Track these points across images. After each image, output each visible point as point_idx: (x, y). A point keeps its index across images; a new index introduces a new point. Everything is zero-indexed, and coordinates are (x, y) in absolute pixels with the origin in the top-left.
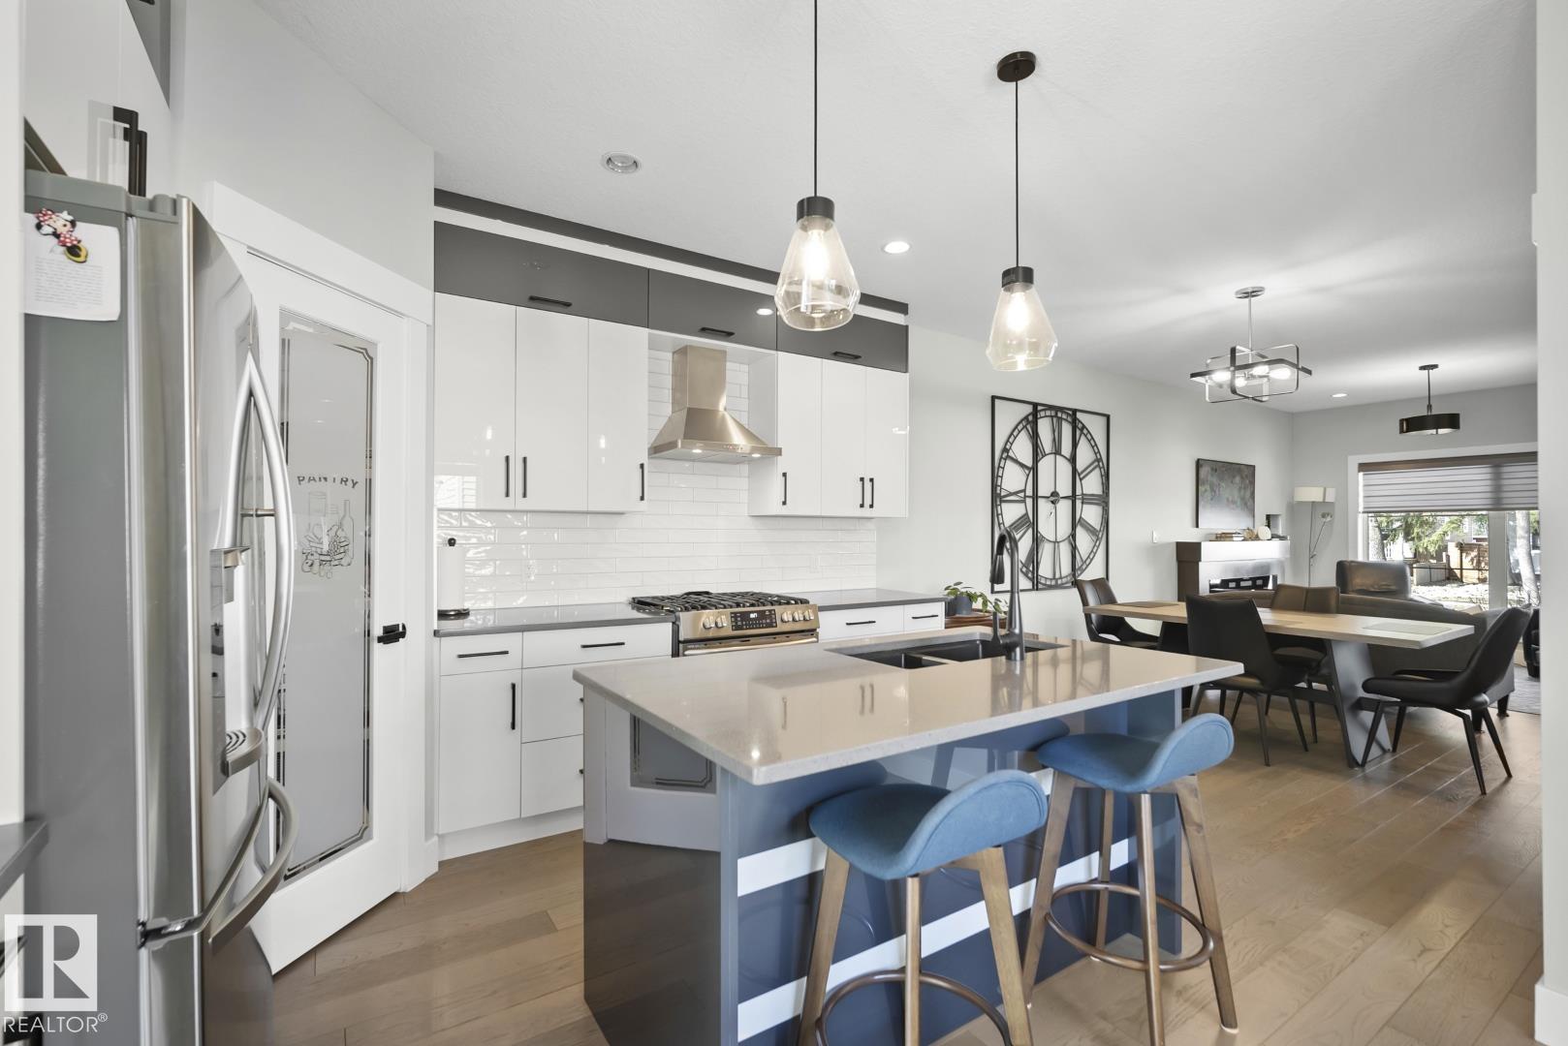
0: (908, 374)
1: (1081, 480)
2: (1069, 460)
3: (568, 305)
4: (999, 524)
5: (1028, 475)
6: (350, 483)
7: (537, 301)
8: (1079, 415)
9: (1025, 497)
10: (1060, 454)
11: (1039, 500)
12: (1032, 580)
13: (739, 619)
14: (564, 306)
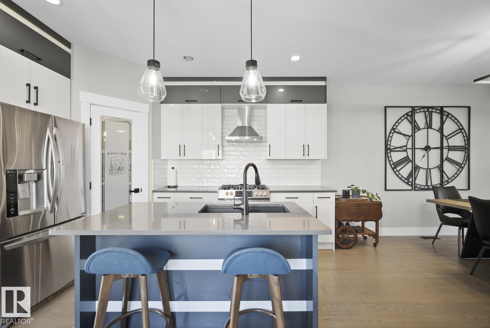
0: (326, 104)
1: (447, 139)
2: (438, 131)
3: (196, 101)
4: (389, 161)
5: (408, 140)
6: (124, 154)
7: (188, 101)
8: (445, 109)
9: (407, 149)
10: (431, 128)
11: (416, 150)
12: (412, 185)
13: (238, 193)
14: (195, 101)
